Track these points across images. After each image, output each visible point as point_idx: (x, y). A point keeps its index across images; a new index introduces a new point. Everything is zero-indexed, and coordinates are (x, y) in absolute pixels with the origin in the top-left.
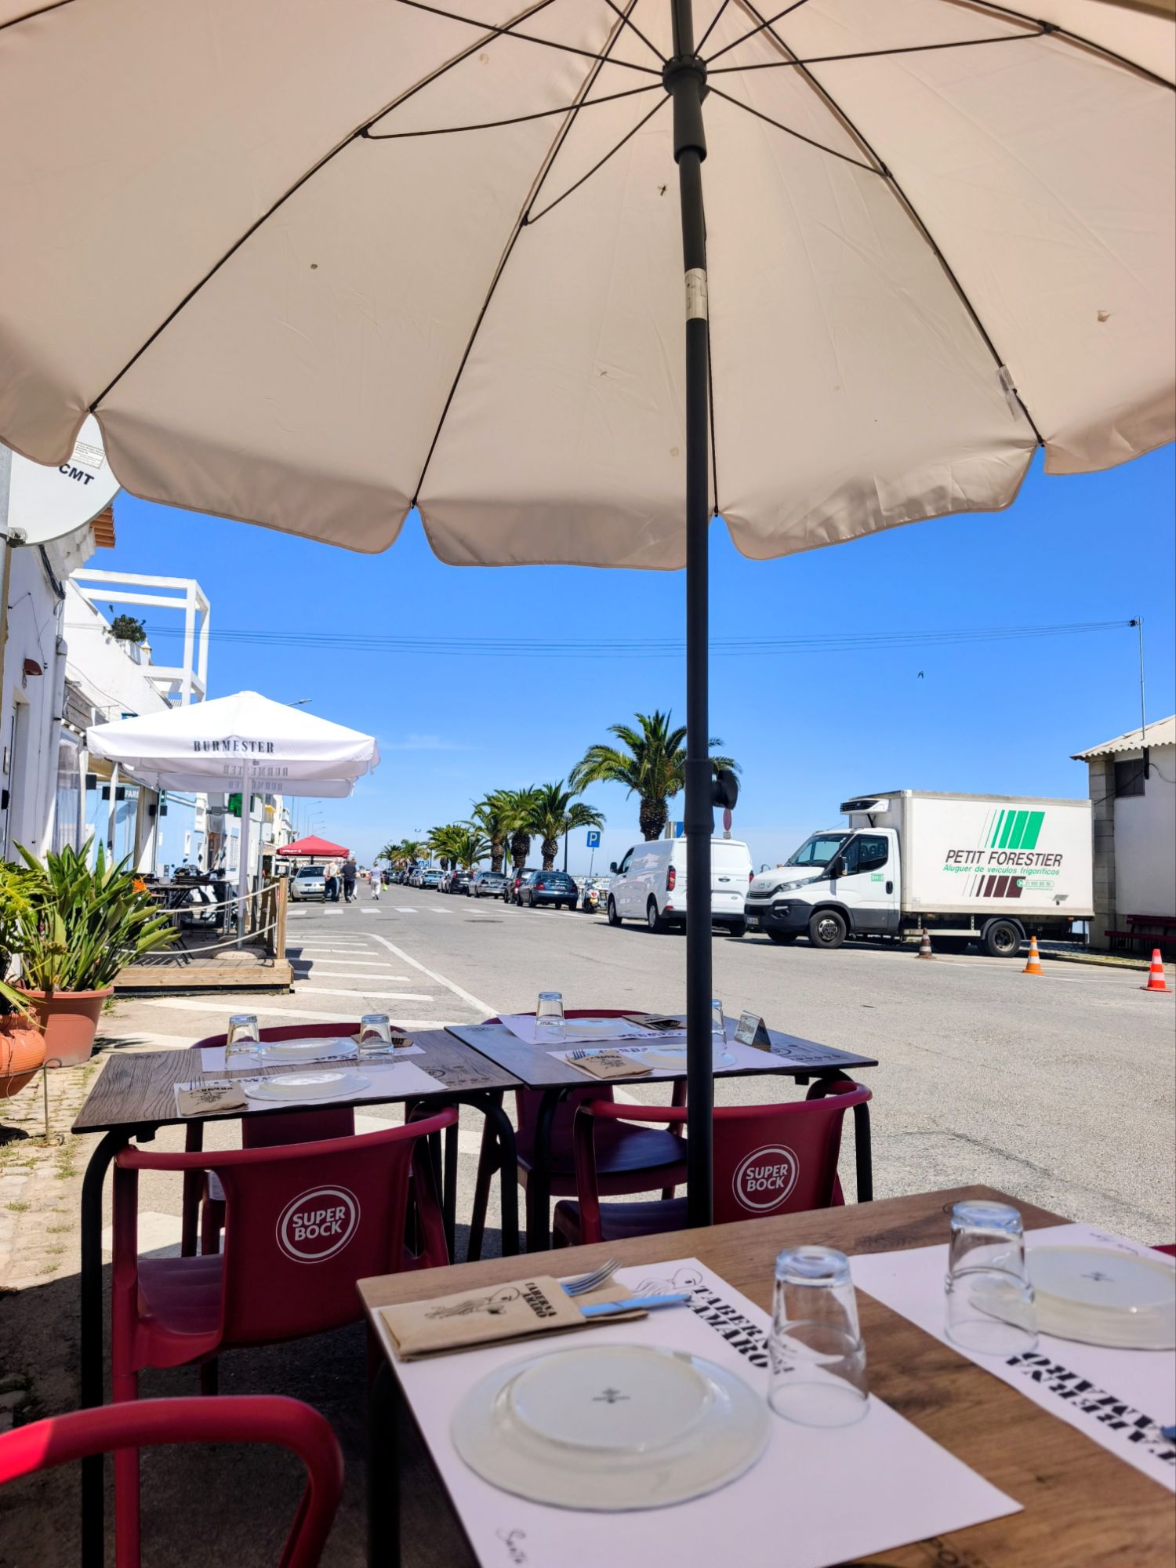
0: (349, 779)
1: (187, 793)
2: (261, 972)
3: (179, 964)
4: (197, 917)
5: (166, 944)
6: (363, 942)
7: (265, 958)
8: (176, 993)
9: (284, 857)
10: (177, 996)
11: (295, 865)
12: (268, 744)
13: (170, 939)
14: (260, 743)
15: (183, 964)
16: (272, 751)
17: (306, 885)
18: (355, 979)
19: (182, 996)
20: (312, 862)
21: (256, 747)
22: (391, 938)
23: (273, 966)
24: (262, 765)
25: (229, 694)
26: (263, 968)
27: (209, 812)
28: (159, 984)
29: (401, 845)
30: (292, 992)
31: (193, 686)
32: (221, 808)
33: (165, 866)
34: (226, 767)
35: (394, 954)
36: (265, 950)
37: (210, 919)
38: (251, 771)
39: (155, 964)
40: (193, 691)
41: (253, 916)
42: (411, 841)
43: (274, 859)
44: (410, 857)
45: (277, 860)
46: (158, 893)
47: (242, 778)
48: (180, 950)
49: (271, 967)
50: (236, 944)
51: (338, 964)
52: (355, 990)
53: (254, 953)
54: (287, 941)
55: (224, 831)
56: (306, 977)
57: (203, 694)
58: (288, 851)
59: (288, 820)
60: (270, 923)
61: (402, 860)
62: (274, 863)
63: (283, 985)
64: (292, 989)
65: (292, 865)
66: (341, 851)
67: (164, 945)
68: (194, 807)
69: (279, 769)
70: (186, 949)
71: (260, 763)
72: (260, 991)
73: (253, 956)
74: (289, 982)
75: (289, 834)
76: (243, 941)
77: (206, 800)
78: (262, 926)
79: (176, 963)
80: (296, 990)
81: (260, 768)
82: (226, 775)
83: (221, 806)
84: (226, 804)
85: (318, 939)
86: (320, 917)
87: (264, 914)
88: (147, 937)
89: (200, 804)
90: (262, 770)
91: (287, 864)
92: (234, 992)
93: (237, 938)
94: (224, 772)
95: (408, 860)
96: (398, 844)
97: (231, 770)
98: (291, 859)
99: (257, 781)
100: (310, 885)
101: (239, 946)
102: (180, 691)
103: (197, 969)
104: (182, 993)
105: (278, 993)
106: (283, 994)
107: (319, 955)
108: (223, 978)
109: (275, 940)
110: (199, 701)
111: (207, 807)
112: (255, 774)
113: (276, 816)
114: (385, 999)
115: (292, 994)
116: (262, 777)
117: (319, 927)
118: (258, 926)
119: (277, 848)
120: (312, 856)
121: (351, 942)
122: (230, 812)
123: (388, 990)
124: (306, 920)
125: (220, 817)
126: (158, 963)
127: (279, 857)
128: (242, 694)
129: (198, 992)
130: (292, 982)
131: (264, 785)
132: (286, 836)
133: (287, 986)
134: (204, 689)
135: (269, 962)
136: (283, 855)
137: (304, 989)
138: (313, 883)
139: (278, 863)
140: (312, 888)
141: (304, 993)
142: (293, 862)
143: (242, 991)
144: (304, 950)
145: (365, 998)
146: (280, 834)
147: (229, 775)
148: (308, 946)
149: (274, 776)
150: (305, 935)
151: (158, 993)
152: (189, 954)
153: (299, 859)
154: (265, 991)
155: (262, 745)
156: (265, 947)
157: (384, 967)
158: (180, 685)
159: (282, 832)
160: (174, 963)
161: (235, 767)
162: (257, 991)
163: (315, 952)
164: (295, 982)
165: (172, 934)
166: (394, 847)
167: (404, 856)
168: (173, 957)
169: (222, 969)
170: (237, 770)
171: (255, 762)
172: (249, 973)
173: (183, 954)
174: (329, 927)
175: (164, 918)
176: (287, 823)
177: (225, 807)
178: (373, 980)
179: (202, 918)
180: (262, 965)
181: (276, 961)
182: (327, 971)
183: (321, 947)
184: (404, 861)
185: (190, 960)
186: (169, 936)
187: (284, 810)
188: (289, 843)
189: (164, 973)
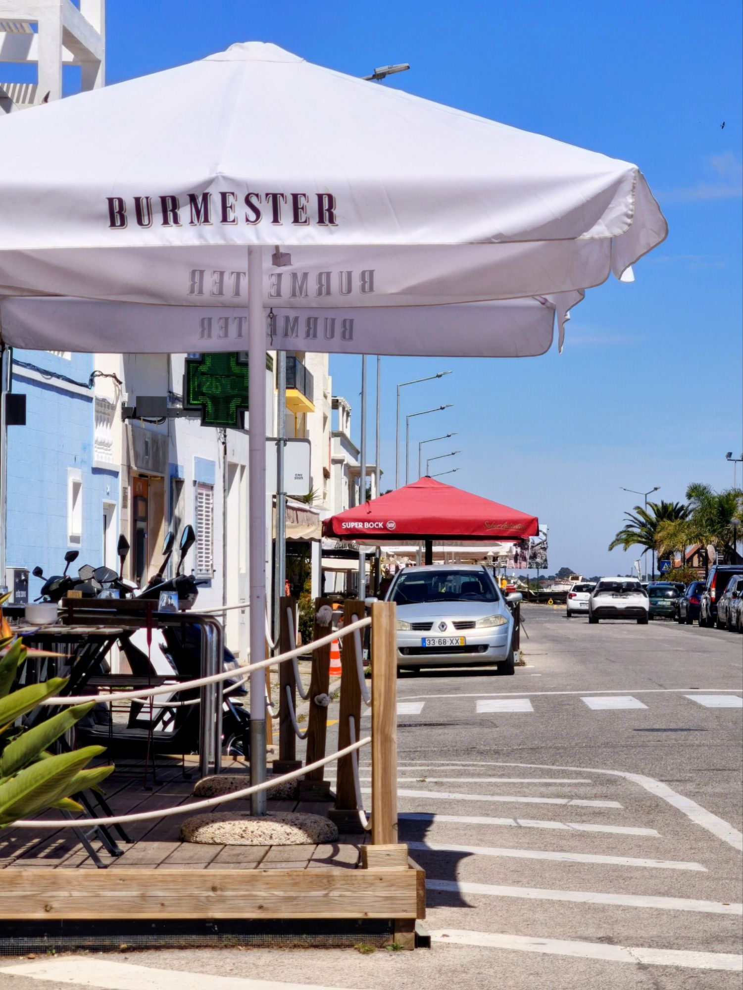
1: (68, 356)
2: (328, 882)
3: (93, 855)
6: (606, 797)
7: (333, 841)
8: (90, 941)
9: (345, 545)
10: (94, 950)
11: (376, 567)
12: (320, 197)
14: (295, 197)
15: (105, 856)
16: (331, 220)
17: (417, 627)
18: (603, 908)
19: (106, 949)
20: (429, 558)
21: (286, 209)
23: (362, 862)
24: (298, 264)
26: (337, 871)
27: (129, 413)
28: (40, 915)
29: (684, 501)
30: (423, 942)
32: (164, 398)
34: (197, 273)
35: (706, 835)
36: (331, 816)
38: (267, 284)
39: (20, 857)
41: (286, 715)
43: (315, 548)
44: (715, 539)
45: (325, 553)
47: (246, 307)
48: (95, 816)
49: (356, 866)
50: (249, 798)
51: (541, 862)
52: (609, 940)
53: (301, 827)
55: (175, 468)
56: (455, 900)
57: (99, 62)
58: (359, 526)
59: (348, 433)
61: (690, 549)
62: (315, 562)
63: (394, 921)
64: (422, 933)
65: (368, 567)
66: (514, 522)
68: (89, 399)
69: (349, 274)
70: (109, 814)
71: (293, 259)
72: (331, 939)
73: (298, 835)
74: (413, 915)
75: (353, 475)
76: (268, 790)
77: (121, 377)
78: (316, 751)
79: (84, 853)
80: (436, 937)
81: (294, 275)
82: (195, 297)
83: (165, 394)
84: (178, 389)
85: (472, 788)
86: (467, 723)
87: (318, 713)
89: (104, 389)
90: (299, 280)
91: (352, 564)
92: (256, 939)
93: (250, 784)
94: (192, 291)
95: (710, 548)
97: (209, 282)
98: (364, 549)
99: (281, 314)
100: (427, 626)
101: (259, 804)
103: (147, 872)
104: (107, 941)
105: (382, 947)
106: (395, 948)
107: (482, 833)
108: (222, 900)
111: (125, 397)
112: (279, 294)
113: (314, 423)
115: (422, 951)
116: (300, 301)
117: (469, 751)
118: (301, 746)
119: (326, 516)
120: (429, 541)
121: (571, 797)
122: (188, 411)
124: (425, 731)
125: (161, 428)
126: (31, 854)
127: (330, 543)
129: (151, 940)
130: (422, 915)
131: (302, 328)
132: (345, 479)
133: (408, 925)
134: (99, 49)
135: (348, 853)
136: (341, 537)
137: (456, 936)
138: (437, 622)
139: (328, 562)
140: (434, 636)
141: (457, 946)
142: (369, 556)
143: (278, 939)
144: (437, 819)
145: (641, 967)
146: (326, 475)
147: (206, 296)
148: (448, 806)
149: (336, 299)
150: (431, 773)
151: (37, 942)
152: (117, 826)
153: (388, 549)
154: (345, 939)
155: (302, 201)
156: (332, 808)
158: (29, 38)
159: (334, 470)
160: (79, 852)
161: (222, 274)
162: (320, 938)
163: (468, 826)
164: (428, 911)
166: (665, 507)
167: (698, 537)
168: (75, 836)
169: (216, 871)
170: (229, 281)
171: (280, 257)
172: (296, 884)
173: (102, 827)
174: (497, 752)
175: (63, 722)
176: (346, 443)
177: (174, 398)
180: (330, 861)
181: (369, 848)
182: (516, 883)
183: (485, 809)
184: (698, 552)
185: (122, 845)
188: (352, 504)
189: (55, 883)
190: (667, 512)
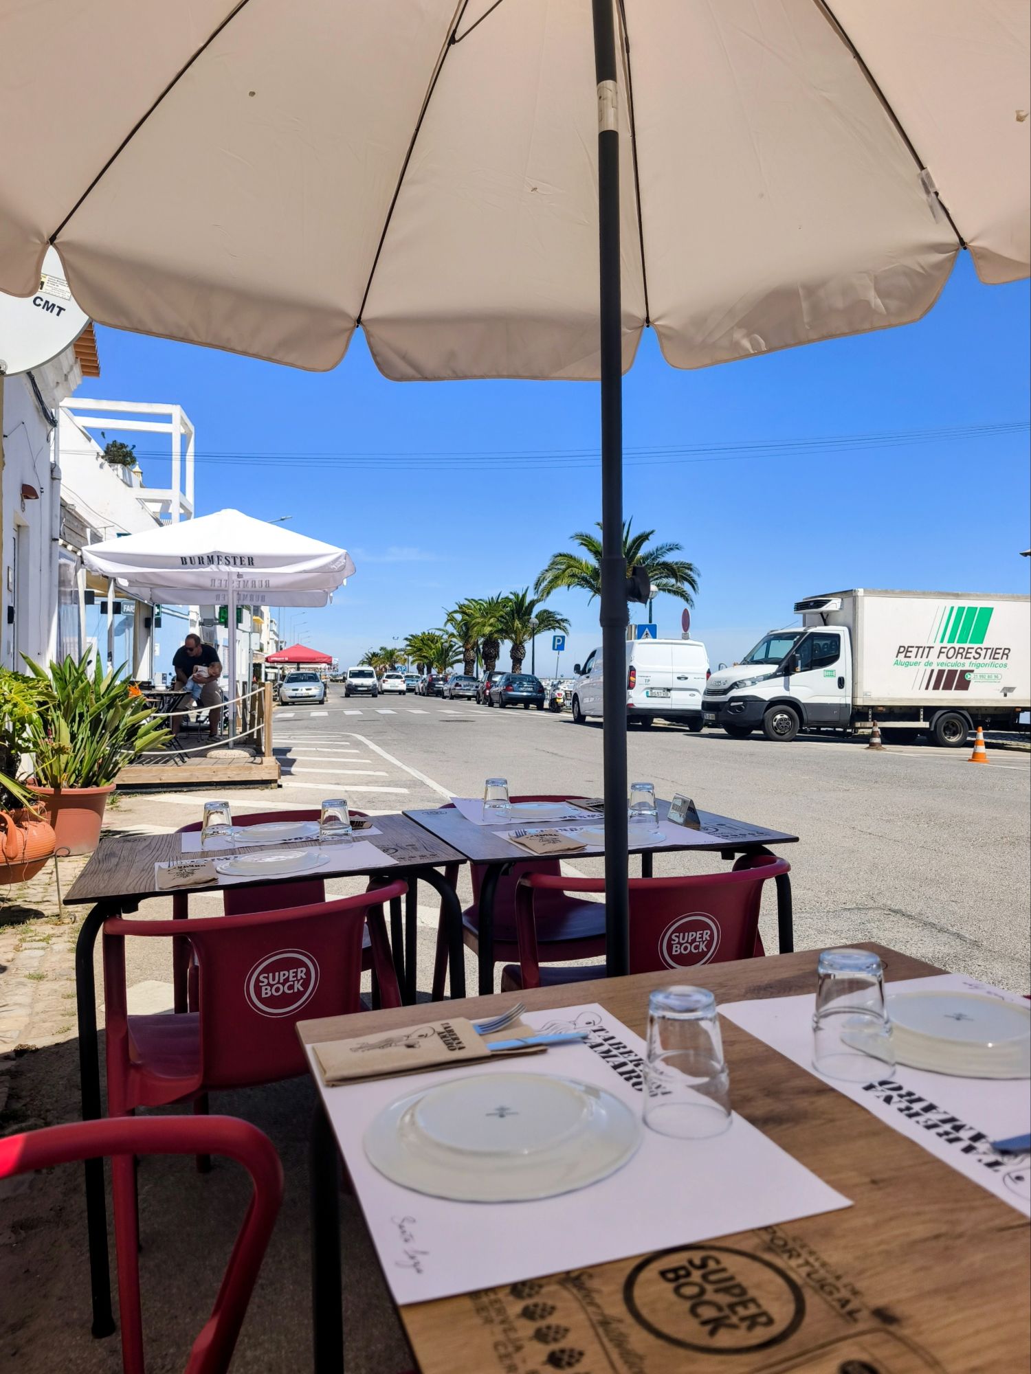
0: (326, 590)
1: (181, 606)
2: (251, 768)
3: (176, 763)
4: (193, 720)
5: (163, 744)
6: (346, 741)
7: (254, 756)
8: (174, 789)
9: (272, 665)
10: (176, 792)
11: (283, 671)
12: (249, 558)
13: (165, 739)
14: (241, 558)
15: (180, 763)
16: (252, 564)
17: (294, 690)
18: (338, 774)
19: (180, 791)
20: (298, 669)
21: (238, 561)
22: (372, 738)
23: (261, 763)
24: (245, 578)
25: (212, 513)
26: (253, 765)
27: (201, 624)
28: (158, 781)
29: (380, 652)
30: (280, 786)
31: (182, 506)
32: (212, 620)
33: (163, 674)
34: (213, 580)
35: (373, 752)
36: (254, 749)
37: (205, 722)
38: (236, 584)
39: (154, 763)
40: (182, 511)
41: (244, 718)
42: (389, 648)
43: (263, 666)
44: (389, 663)
45: (266, 667)
46: (155, 698)
47: (227, 591)
48: (177, 750)
49: (260, 764)
50: (227, 744)
51: (322, 761)
52: (338, 784)
53: (248, 752)
54: (274, 741)
55: (217, 641)
56: (290, 773)
57: (191, 513)
58: (276, 659)
59: (276, 630)
60: (259, 724)
61: (381, 666)
62: (263, 670)
63: (271, 780)
64: (280, 784)
65: (281, 672)
66: (325, 658)
67: (160, 746)
68: (188, 620)
69: (262, 581)
70: (183, 749)
71: (244, 576)
72: (251, 786)
73: (247, 754)
74: (276, 778)
75: (277, 643)
76: (234, 741)
77: (199, 612)
78: (252, 726)
79: (174, 762)
80: (284, 785)
81: (244, 581)
82: (213, 588)
83: (213, 618)
84: (217, 616)
85: (305, 739)
86: (308, 719)
87: (253, 716)
88: (144, 738)
89: (193, 616)
90: (245, 583)
91: (276, 671)
92: (227, 787)
93: (229, 738)
94: (211, 585)
95: (387, 666)
96: (377, 651)
97: (217, 583)
98: (279, 666)
99: (242, 593)
100: (297, 690)
101: (231, 745)
102: (170, 511)
103: (193, 767)
104: (180, 789)
105: (267, 788)
106: (272, 788)
107: (305, 753)
108: (217, 775)
109: (263, 740)
110: (189, 518)
111: (200, 619)
112: (239, 587)
113: (264, 627)
114: (365, 792)
115: (280, 789)
116: (246, 589)
117: (306, 728)
118: (248, 727)
119: (266, 656)
120: (299, 663)
121: (334, 741)
122: (220, 623)
123: (367, 784)
124: (293, 722)
125: (212, 628)
126: (157, 763)
127: (268, 665)
128: (224, 512)
129: (194, 788)
130: (280, 778)
131: (249, 598)
132: (275, 645)
133: (275, 781)
134: (192, 509)
135: (258, 759)
136: (271, 662)
137: (291, 784)
138: (300, 688)
139: (267, 670)
140: (299, 693)
141: (291, 787)
142: (281, 668)
143: (234, 787)
144: (293, 749)
145: (346, 791)
146: (268, 643)
147: (216, 588)
148: (296, 745)
149: (257, 588)
150: (293, 735)
151: (157, 790)
152: (185, 753)
153: (286, 666)
154: (256, 786)
155: (243, 559)
156: (255, 746)
157: (364, 763)
158: (169, 505)
159: (271, 641)
160: (172, 762)
161: (221, 581)
162: (248, 786)
163: (302, 751)
164: (282, 777)
165: (166, 735)
166: (374, 653)
167: (384, 662)
168: (171, 757)
169: (216, 766)
170: (223, 582)
171: (239, 575)
172: (240, 770)
173: (180, 754)
174: (315, 728)
175: (159, 721)
176: (275, 633)
177: (216, 619)
178: (354, 775)
179: (197, 721)
180: (252, 762)
181: (263, 758)
182: (313, 768)
183: (307, 745)
184: (384, 667)
185: (186, 759)
186: (164, 737)
187: (271, 621)
188: (277, 651)
189: (163, 771)
190: (374, 655)
